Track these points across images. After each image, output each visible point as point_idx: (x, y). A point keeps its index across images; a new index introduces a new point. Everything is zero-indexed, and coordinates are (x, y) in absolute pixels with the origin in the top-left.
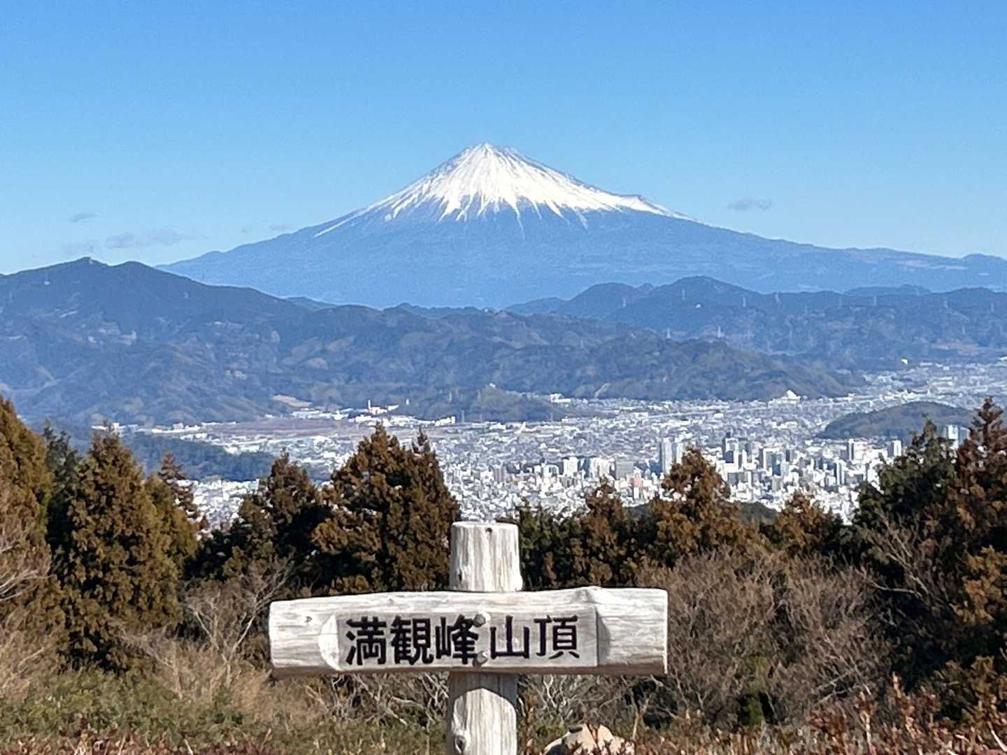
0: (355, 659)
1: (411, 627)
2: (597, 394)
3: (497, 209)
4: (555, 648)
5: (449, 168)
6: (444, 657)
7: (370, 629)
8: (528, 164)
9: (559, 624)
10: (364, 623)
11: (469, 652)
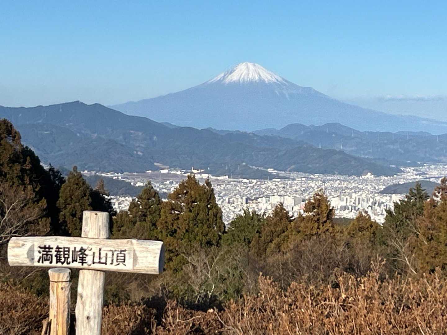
0: (41, 261)
1: (62, 250)
2: (288, 170)
4: (117, 262)
6: (75, 262)
7: (47, 250)
9: (119, 252)
10: (45, 248)
11: (84, 261)
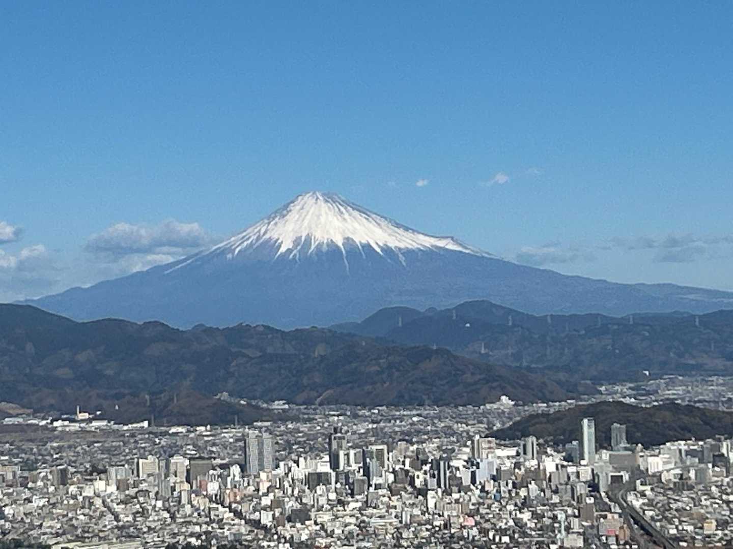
2: (319, 400)
3: (325, 248)
5: (285, 212)
8: (354, 209)
